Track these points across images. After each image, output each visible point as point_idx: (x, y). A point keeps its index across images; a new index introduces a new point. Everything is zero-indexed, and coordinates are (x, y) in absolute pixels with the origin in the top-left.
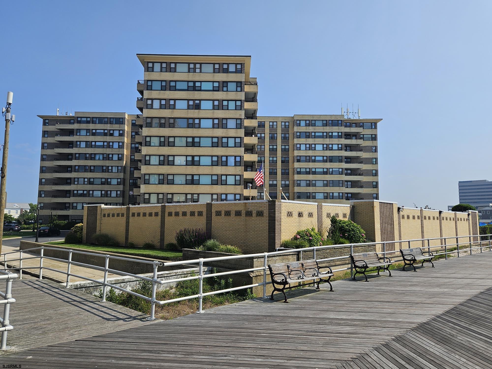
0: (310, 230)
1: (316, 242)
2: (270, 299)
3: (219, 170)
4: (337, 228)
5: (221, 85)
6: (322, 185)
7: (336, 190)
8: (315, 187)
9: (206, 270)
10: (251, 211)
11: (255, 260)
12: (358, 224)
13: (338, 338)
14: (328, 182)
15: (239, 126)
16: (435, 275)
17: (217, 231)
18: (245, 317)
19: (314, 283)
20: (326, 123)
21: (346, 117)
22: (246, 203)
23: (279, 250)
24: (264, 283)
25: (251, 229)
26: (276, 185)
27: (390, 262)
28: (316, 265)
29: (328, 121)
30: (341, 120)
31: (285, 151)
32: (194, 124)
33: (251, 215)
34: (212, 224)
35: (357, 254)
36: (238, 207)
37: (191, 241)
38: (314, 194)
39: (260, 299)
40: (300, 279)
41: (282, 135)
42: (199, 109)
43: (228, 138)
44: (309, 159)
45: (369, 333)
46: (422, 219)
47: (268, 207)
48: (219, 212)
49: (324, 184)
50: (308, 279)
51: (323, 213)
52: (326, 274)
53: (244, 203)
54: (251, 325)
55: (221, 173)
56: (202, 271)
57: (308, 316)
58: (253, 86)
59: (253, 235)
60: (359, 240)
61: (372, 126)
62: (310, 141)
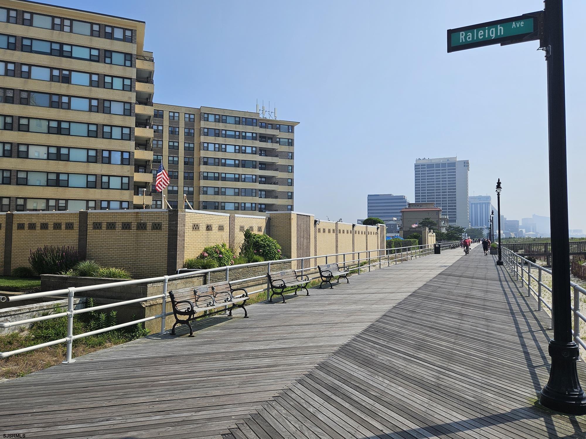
0: (221, 246)
1: (226, 260)
2: (170, 334)
3: (98, 168)
4: (251, 244)
5: (102, 55)
6: (233, 194)
7: (248, 200)
8: (224, 196)
9: (78, 302)
10: (145, 223)
11: (149, 285)
12: (274, 239)
13: (257, 374)
14: (240, 190)
15: (128, 112)
16: (350, 291)
17: (95, 249)
18: (136, 362)
19: (225, 310)
20: (240, 120)
21: (261, 116)
22: (137, 213)
23: (181, 272)
24: (163, 314)
25: (144, 247)
26: (177, 192)
27: (308, 280)
28: (229, 288)
29: (241, 119)
30: (256, 119)
31: (189, 150)
32: (60, 103)
33: (145, 228)
34: (87, 240)
35: (274, 273)
36: (127, 218)
37: (55, 264)
38: (223, 204)
39: (157, 335)
40: (209, 306)
41: (186, 129)
42: (69, 83)
43: (111, 126)
44: (219, 162)
45: (291, 363)
46: (337, 233)
47: (168, 218)
48: (98, 225)
49: (235, 192)
50: (219, 305)
51: (235, 226)
52: (241, 297)
53: (136, 213)
54: (145, 372)
55: (101, 172)
56: (72, 303)
57: (220, 351)
58: (148, 62)
59: (146, 254)
60: (275, 257)
61: (289, 129)
62: (220, 140)
